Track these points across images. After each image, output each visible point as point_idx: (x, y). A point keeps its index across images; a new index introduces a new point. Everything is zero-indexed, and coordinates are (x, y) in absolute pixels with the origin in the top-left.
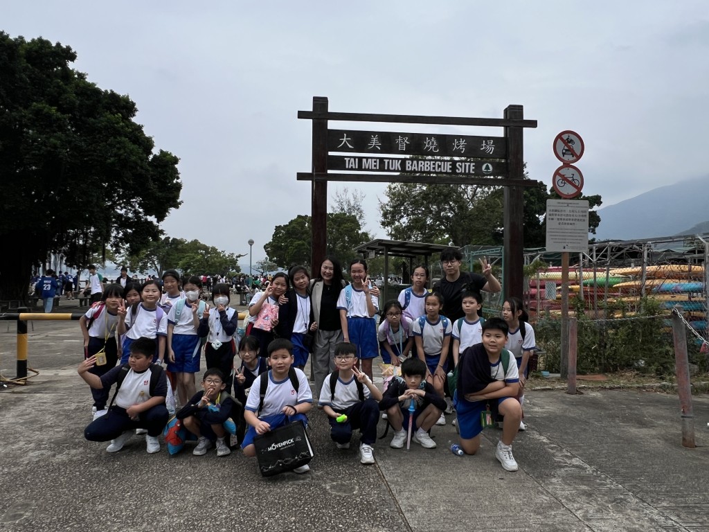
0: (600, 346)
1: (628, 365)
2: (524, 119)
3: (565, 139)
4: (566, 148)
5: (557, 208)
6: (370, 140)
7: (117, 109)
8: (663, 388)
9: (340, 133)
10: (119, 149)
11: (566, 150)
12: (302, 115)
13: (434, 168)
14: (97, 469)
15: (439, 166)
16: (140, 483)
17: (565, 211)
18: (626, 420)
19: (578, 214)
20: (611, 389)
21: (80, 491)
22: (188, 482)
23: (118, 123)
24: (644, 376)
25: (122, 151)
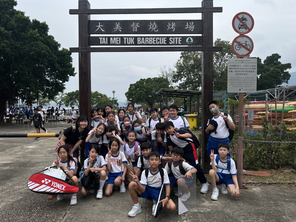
0: (268, 152)
1: (287, 165)
3: (240, 18)
5: (235, 64)
6: (115, 26)
9: (97, 22)
11: (241, 25)
12: (72, 12)
13: (155, 42)
17: (240, 66)
19: (249, 68)
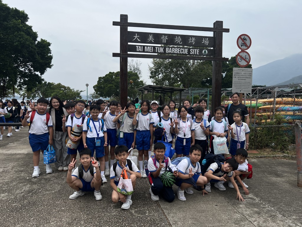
0: (255, 137)
1: (267, 146)
2: (223, 28)
3: (243, 38)
4: (243, 43)
5: (238, 72)
6: (148, 37)
7: (18, 17)
8: (285, 157)
9: (134, 33)
10: (20, 38)
11: (243, 44)
12: (115, 24)
13: (180, 52)
14: (15, 204)
15: (182, 51)
16: (38, 212)
17: (241, 73)
18: (270, 173)
19: (247, 75)
20: (261, 157)
21: (7, 217)
22: (62, 211)
23: (19, 25)
24: (275, 151)
25: (22, 39)
